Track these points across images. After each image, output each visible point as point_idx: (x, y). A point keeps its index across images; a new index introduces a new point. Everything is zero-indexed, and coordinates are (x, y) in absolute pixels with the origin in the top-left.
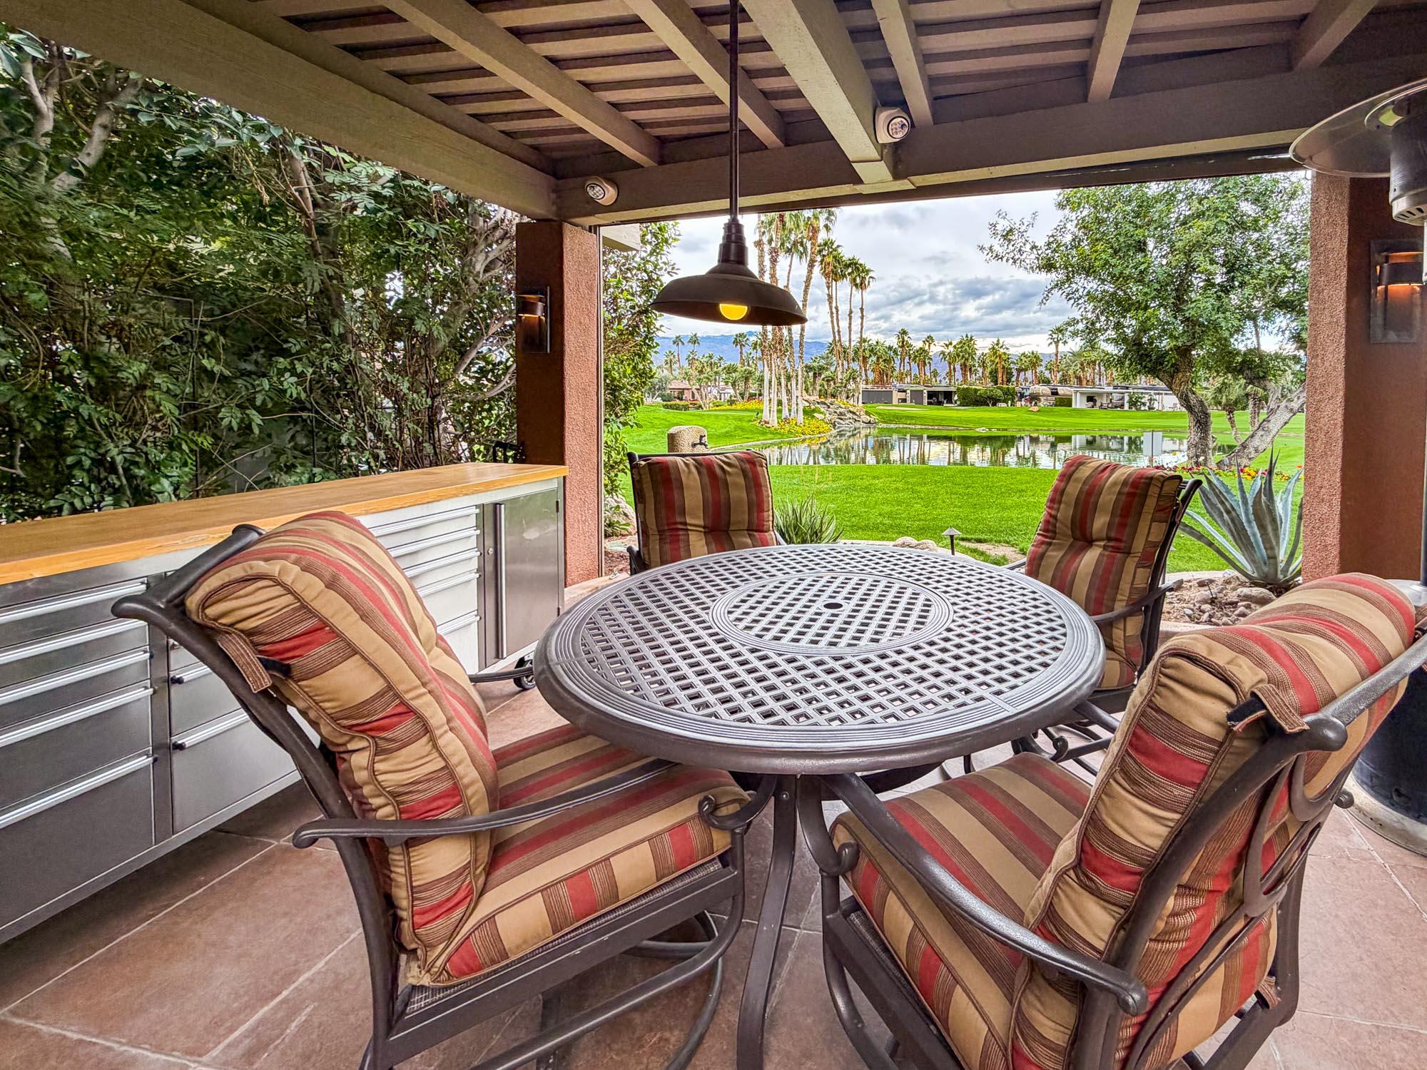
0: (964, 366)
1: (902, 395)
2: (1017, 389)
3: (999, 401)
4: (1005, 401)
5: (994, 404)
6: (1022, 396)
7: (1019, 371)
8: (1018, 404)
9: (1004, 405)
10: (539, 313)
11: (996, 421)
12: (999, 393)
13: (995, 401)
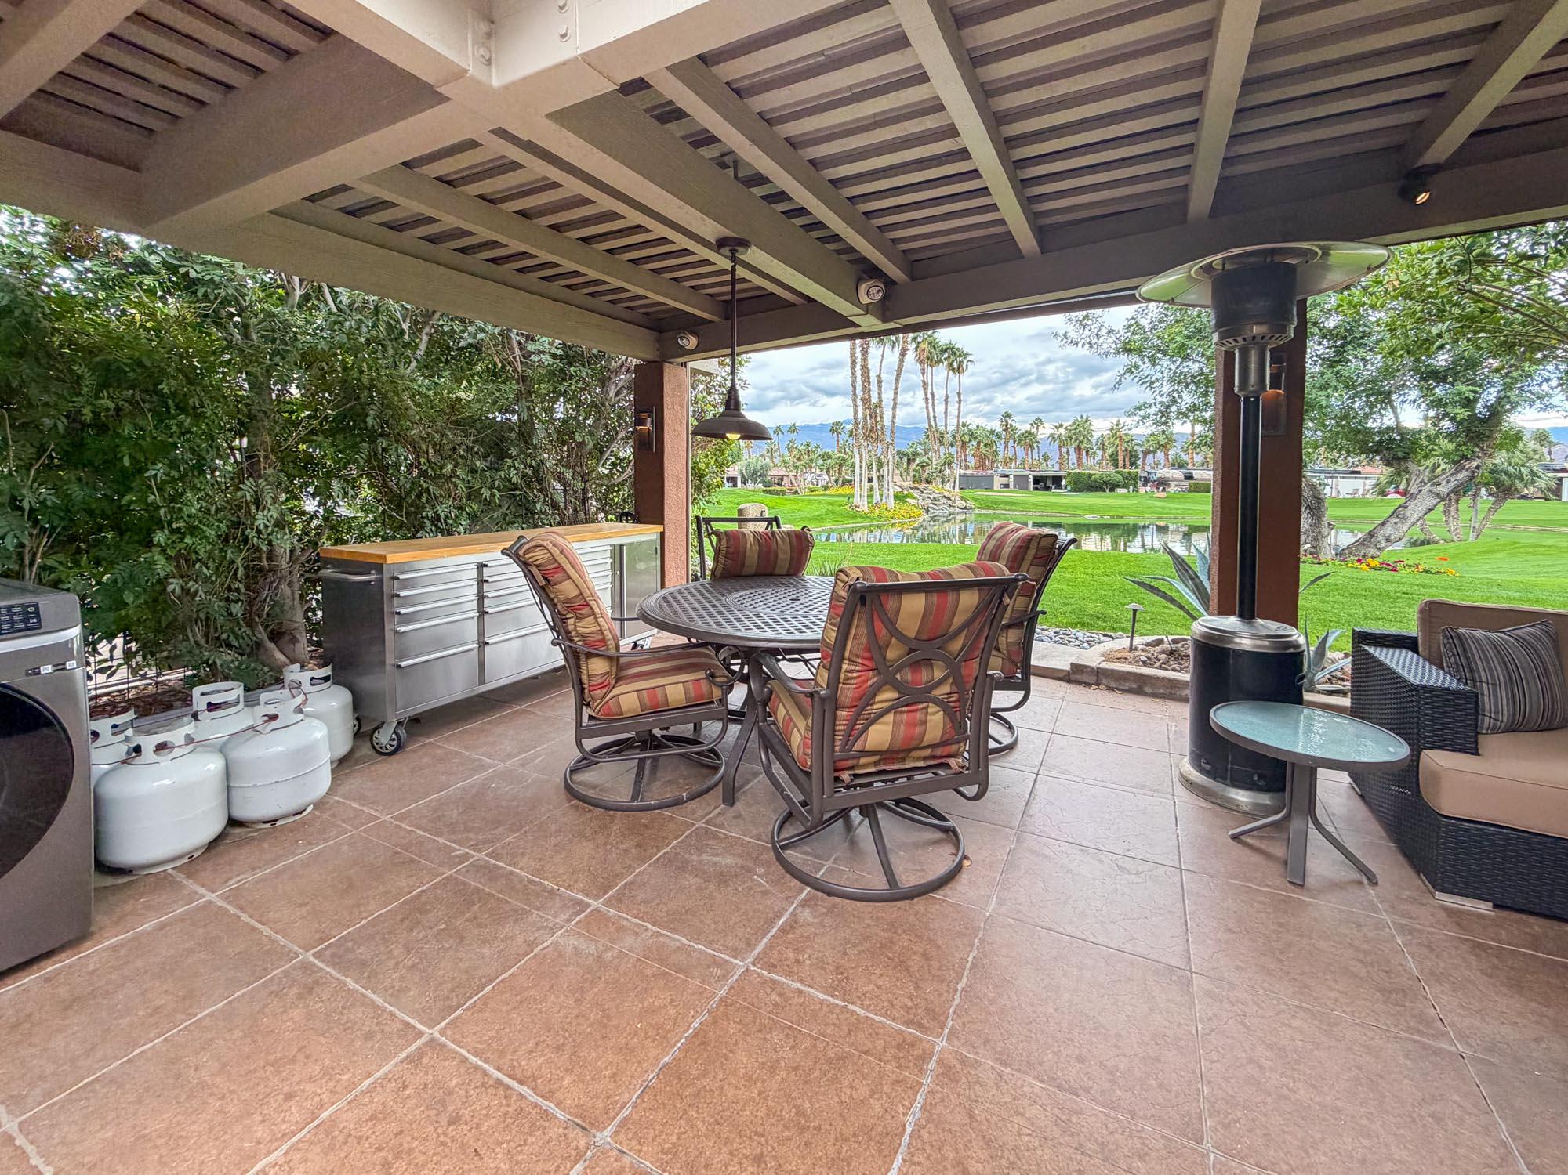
0: (1078, 450)
1: (1004, 481)
2: (1141, 473)
3: (1118, 486)
4: (1125, 486)
5: (1112, 490)
6: (1147, 481)
7: (1146, 453)
8: (1142, 490)
9: (1124, 491)
10: (648, 425)
11: (1110, 507)
12: (1118, 477)
13: (1113, 487)
